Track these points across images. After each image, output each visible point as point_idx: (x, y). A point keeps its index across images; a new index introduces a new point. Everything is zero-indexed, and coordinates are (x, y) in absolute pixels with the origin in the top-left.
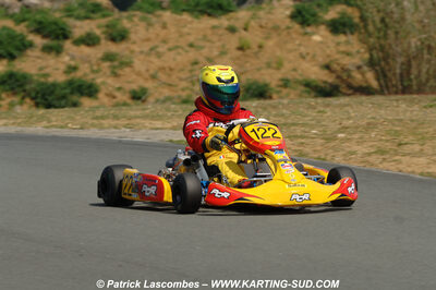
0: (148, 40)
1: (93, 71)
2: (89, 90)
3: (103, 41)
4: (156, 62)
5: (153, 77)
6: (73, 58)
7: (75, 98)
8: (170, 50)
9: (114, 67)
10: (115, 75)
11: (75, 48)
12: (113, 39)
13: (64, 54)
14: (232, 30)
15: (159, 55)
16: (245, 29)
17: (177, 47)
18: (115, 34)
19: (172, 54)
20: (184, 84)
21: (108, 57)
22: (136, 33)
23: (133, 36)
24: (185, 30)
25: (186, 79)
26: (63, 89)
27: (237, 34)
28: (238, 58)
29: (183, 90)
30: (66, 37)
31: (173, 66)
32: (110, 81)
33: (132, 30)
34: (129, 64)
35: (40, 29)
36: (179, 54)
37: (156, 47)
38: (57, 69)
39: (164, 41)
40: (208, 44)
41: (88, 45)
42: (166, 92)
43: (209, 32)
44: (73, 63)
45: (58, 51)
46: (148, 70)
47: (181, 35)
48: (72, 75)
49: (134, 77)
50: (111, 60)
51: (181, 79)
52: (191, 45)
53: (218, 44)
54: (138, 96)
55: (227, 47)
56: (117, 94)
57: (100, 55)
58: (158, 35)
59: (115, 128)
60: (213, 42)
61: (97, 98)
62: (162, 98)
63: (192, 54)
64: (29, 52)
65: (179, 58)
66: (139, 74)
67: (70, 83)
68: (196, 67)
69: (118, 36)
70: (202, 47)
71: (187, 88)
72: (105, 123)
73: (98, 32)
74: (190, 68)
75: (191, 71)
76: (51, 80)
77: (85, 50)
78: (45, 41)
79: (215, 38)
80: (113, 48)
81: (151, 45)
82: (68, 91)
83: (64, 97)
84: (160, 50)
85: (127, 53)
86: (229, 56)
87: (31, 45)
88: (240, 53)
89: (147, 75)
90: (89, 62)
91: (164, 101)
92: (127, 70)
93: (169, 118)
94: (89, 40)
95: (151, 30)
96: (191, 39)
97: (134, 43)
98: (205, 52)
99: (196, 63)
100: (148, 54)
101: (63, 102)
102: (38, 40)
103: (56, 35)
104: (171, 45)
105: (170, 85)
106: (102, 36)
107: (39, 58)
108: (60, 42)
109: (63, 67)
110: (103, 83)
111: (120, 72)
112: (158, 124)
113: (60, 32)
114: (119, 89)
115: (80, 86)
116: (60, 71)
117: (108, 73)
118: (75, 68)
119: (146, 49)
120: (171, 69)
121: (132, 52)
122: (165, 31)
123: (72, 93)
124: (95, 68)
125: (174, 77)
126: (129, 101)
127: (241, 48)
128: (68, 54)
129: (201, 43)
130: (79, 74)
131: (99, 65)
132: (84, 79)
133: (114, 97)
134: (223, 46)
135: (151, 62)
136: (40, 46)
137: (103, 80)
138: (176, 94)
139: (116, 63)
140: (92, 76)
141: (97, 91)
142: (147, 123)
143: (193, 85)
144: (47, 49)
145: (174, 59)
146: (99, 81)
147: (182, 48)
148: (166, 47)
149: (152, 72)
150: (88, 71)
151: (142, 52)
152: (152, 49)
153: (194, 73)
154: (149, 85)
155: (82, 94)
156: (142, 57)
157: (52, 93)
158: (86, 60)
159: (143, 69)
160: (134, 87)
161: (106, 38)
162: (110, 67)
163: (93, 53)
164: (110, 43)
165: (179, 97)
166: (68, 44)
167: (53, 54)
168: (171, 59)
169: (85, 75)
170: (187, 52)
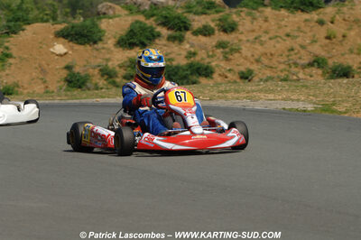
0: (253, 31)
1: (208, 56)
2: (206, 72)
3: (217, 32)
4: (260, 49)
5: (258, 61)
6: (192, 46)
7: (194, 78)
8: (270, 39)
9: (226, 53)
10: (227, 59)
11: (194, 38)
12: (225, 31)
13: (185, 42)
14: (321, 23)
15: (262, 44)
16: (332, 22)
17: (277, 37)
18: (226, 26)
19: (272, 42)
20: (282, 66)
21: (221, 45)
22: (243, 25)
23: (240, 28)
24: (283, 23)
25: (284, 63)
26: (184, 70)
27: (325, 26)
28: (326, 45)
29: (281, 71)
30: (187, 29)
31: (273, 52)
32: (222, 64)
33: (241, 23)
34: (238, 51)
35: (166, 22)
36: (278, 42)
37: (260, 36)
38: (180, 55)
39: (266, 32)
40: (301, 34)
41: (205, 35)
42: (268, 73)
43: (303, 24)
44: (192, 50)
45: (180, 40)
46: (253, 56)
47: (279, 28)
48: (192, 59)
49: (242, 60)
50: (223, 48)
51: (280, 63)
52: (288, 35)
53: (310, 34)
54: (246, 76)
55: (317, 36)
56: (229, 75)
57: (214, 44)
58: (260, 27)
59: (237, 99)
60: (305, 33)
61: (212, 78)
62: (265, 78)
63: (289, 43)
64: (157, 41)
65: (278, 45)
66: (246, 58)
67: (190, 66)
68: (292, 53)
69: (229, 28)
70: (297, 37)
71: (285, 70)
72: (229, 95)
73: (212, 25)
74: (287, 53)
75: (288, 56)
76: (175, 63)
77: (203, 39)
78: (170, 32)
79: (307, 29)
80: (224, 37)
81: (255, 34)
82: (189, 72)
83: (185, 77)
84: (262, 39)
85: (236, 41)
86: (319, 43)
87: (159, 35)
88: (328, 41)
89: (252, 60)
90: (205, 49)
91: (267, 80)
92: (237, 55)
93: (279, 92)
94: (206, 31)
95: (255, 23)
96: (288, 30)
97: (242, 33)
98: (299, 40)
99: (292, 50)
100: (253, 42)
101: (185, 81)
102: (164, 32)
103: (178, 27)
104: (271, 35)
105: (271, 67)
106: (216, 28)
107: (165, 45)
108: (183, 33)
109: (184, 53)
110: (217, 66)
111: (231, 57)
112: (271, 96)
113: (181, 25)
114: (230, 70)
115: (199, 68)
116: (183, 56)
117: (221, 57)
118: (194, 54)
119: (251, 38)
120: (271, 55)
121: (240, 40)
122: (267, 24)
123: (191, 74)
124: (211, 53)
125: (274, 61)
126: (238, 80)
127: (328, 38)
128: (188, 42)
129: (296, 34)
130: (198, 58)
131: (213, 51)
132: (202, 62)
133: (226, 77)
134: (314, 36)
135: (256, 49)
136: (166, 37)
137: (217, 63)
138: (276, 75)
139: (227, 50)
140: (207, 60)
141: (212, 72)
142: (262, 95)
143: (290, 67)
144: (171, 39)
145: (275, 47)
146: (214, 64)
147: (281, 38)
148: (268, 36)
149: (256, 57)
150: (204, 56)
151: (248, 41)
152: (256, 38)
153: (290, 58)
154: (254, 67)
155: (200, 75)
156: (248, 45)
157: (176, 73)
158: (203, 47)
159: (249, 54)
160: (242, 69)
161: (219, 30)
162: (222, 52)
163: (209, 42)
164: (222, 33)
165: (278, 77)
166: (188, 35)
167: (176, 42)
168: (272, 47)
169: (202, 59)
170: (285, 40)
